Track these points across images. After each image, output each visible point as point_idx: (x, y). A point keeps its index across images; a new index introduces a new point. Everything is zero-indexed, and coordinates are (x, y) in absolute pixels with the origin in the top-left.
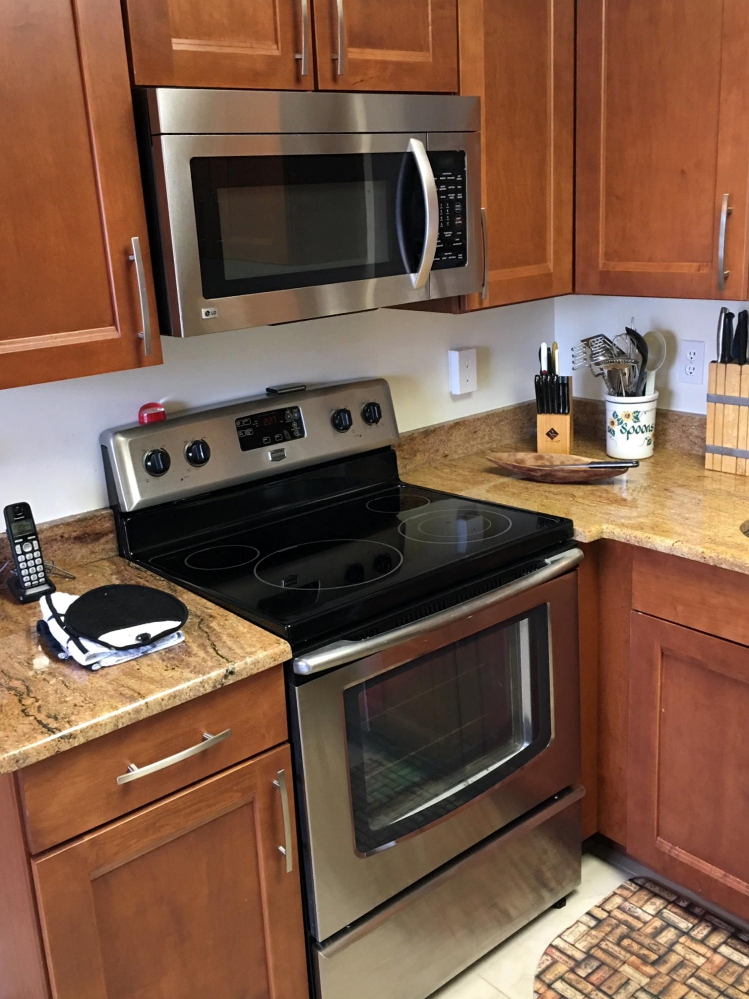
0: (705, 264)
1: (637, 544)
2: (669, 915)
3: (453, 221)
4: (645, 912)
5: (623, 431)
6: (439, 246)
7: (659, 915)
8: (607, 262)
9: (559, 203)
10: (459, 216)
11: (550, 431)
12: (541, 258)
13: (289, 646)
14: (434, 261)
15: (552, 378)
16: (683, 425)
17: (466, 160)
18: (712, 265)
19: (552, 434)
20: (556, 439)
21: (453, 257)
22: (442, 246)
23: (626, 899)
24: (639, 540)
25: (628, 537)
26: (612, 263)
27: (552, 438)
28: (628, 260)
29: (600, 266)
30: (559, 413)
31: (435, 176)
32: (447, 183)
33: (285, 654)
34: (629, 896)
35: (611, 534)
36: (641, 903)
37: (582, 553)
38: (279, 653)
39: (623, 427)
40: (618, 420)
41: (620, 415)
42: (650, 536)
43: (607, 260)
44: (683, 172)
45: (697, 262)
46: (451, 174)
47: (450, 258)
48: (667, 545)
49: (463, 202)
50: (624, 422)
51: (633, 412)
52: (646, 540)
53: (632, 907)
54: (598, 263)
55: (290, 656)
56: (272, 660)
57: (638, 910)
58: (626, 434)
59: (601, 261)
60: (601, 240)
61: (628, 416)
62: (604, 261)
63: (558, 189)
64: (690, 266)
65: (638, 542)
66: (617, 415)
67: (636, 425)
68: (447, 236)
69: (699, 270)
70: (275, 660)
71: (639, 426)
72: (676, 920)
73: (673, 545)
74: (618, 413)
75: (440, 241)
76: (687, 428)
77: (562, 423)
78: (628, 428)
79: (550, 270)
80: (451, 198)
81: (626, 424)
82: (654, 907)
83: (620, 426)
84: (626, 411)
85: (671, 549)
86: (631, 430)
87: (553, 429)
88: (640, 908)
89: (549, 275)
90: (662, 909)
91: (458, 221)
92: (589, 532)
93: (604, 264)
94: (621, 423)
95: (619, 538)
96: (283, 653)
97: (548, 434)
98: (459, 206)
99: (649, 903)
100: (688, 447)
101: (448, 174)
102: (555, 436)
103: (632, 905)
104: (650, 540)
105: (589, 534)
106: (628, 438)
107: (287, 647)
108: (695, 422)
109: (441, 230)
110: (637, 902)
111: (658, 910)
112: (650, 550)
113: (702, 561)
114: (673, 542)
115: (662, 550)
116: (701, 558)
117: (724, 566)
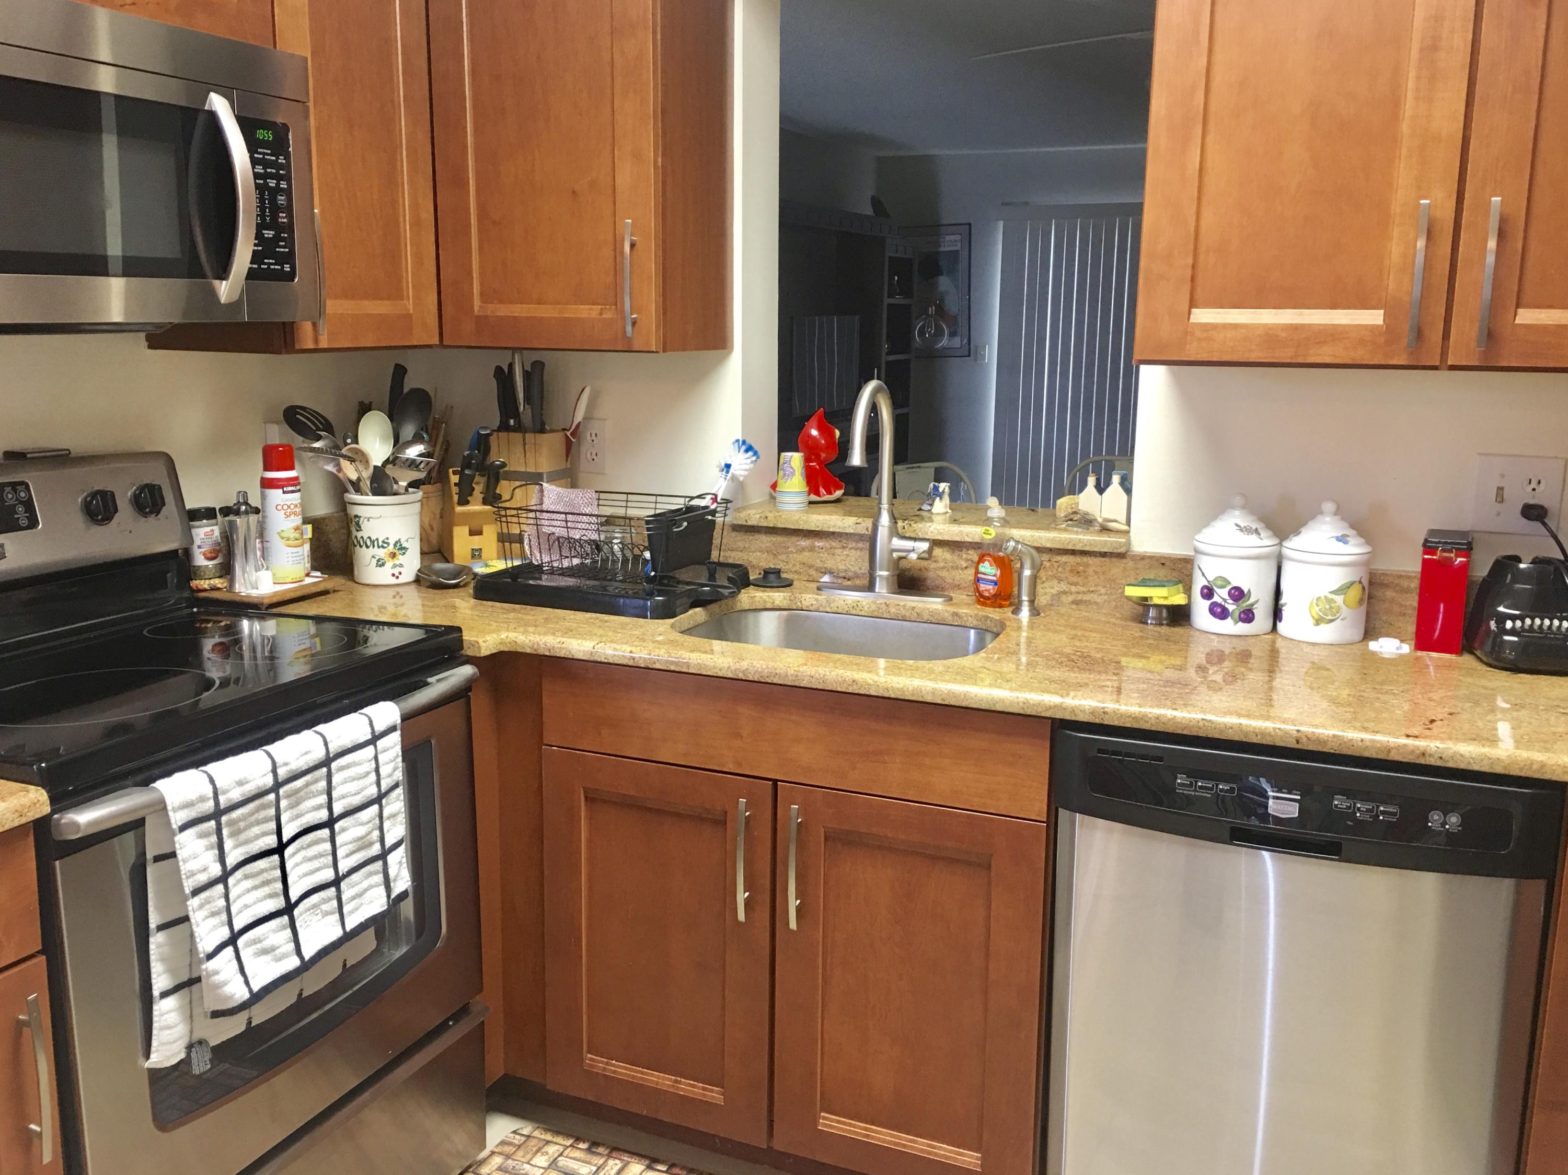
0: (608, 307)
1: (547, 654)
2: (565, 1163)
3: (275, 217)
4: (535, 1166)
6: (256, 248)
7: (553, 1165)
8: (485, 305)
9: (417, 223)
10: (283, 212)
12: (397, 294)
13: (45, 794)
14: (250, 268)
17: (290, 137)
18: (616, 309)
21: (276, 267)
22: (260, 248)
23: (508, 1157)
24: (550, 648)
25: (535, 647)
26: (490, 306)
28: (511, 302)
29: (476, 308)
31: (249, 151)
32: (266, 164)
33: (38, 805)
34: (512, 1152)
35: (514, 644)
36: (529, 1156)
37: (476, 670)
38: (28, 804)
42: (563, 640)
43: (482, 302)
44: (574, 192)
45: (599, 304)
46: (269, 152)
47: (272, 267)
48: (586, 649)
49: (288, 193)
52: (559, 646)
53: (517, 1164)
54: (472, 307)
55: (47, 809)
56: (17, 815)
57: (527, 1166)
59: (477, 303)
60: (474, 275)
62: (479, 304)
63: (415, 206)
64: (591, 309)
65: (549, 650)
68: (266, 236)
69: (601, 314)
70: (21, 816)
72: (576, 1167)
73: (594, 648)
75: (257, 242)
79: (408, 310)
80: (270, 184)
82: (546, 1157)
85: (592, 653)
88: (528, 1163)
89: (408, 317)
90: (556, 1159)
91: (283, 218)
92: (484, 642)
93: (480, 307)
95: (523, 648)
96: (35, 804)
98: (283, 198)
99: (539, 1154)
101: (265, 151)
103: (516, 1162)
104: (563, 646)
105: (484, 644)
107: (42, 794)
109: (260, 228)
110: (523, 1157)
111: (552, 1159)
112: (563, 658)
113: (631, 663)
114: (593, 643)
115: (581, 656)
116: (629, 659)
117: (657, 666)
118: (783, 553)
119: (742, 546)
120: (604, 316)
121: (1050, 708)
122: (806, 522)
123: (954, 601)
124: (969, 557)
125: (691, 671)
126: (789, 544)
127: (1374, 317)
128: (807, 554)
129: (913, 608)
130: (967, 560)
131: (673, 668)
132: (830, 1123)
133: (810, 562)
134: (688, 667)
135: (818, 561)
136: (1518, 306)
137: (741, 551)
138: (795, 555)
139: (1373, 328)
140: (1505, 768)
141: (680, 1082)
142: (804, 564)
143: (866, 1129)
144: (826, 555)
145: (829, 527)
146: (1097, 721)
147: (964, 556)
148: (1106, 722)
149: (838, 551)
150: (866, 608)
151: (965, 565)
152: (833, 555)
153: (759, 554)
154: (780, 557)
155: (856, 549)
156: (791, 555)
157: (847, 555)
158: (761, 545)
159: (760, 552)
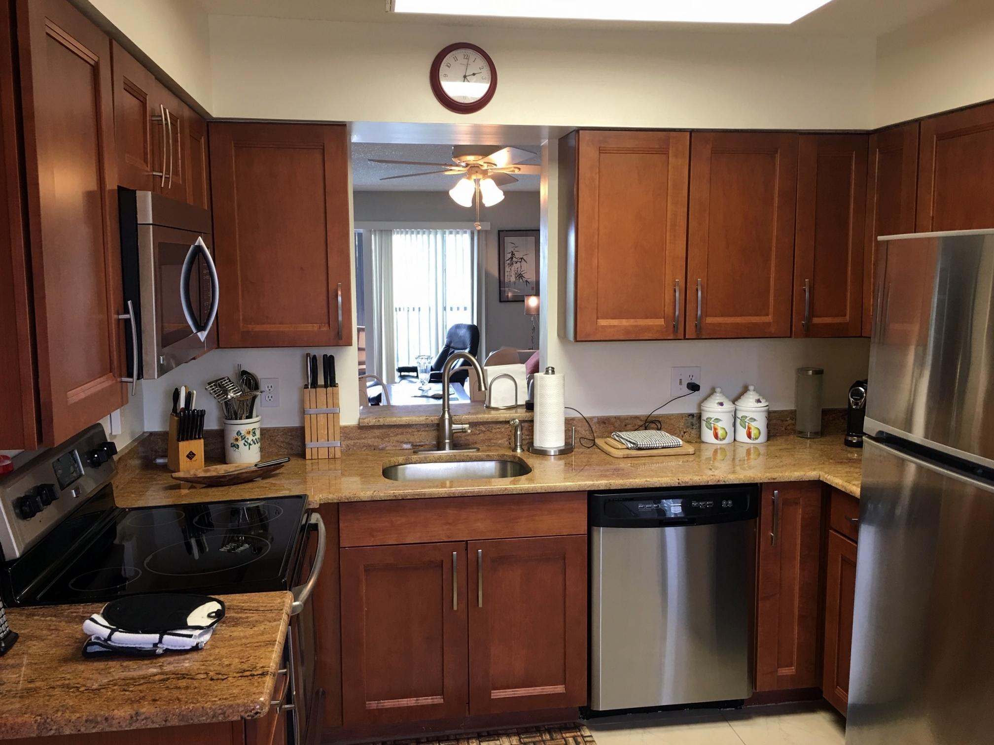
1: (346, 501)
5: (246, 444)
8: (247, 325)
11: (189, 454)
15: (189, 412)
16: (270, 436)
19: (191, 456)
20: (194, 459)
25: (340, 499)
26: (250, 326)
27: (191, 459)
29: (241, 327)
30: (195, 439)
39: (245, 441)
40: (242, 437)
41: (243, 433)
50: (246, 438)
51: (252, 429)
52: (353, 496)
54: (239, 327)
58: (248, 446)
59: (241, 325)
61: (249, 433)
64: (313, 326)
65: (348, 499)
66: (241, 434)
67: (254, 438)
69: (320, 328)
71: (256, 439)
73: (373, 494)
74: (241, 432)
76: (274, 437)
77: (198, 446)
78: (249, 442)
81: (248, 438)
83: (243, 441)
84: (247, 429)
85: (372, 497)
86: (252, 443)
87: (191, 452)
93: (244, 326)
94: (244, 439)
95: (332, 500)
97: (188, 456)
100: (276, 451)
102: (193, 457)
106: (249, 449)
108: (281, 432)
112: (356, 502)
113: (394, 498)
114: (372, 492)
115: (366, 499)
116: (393, 497)
117: (409, 497)
118: (386, 437)
119: (364, 436)
120: (322, 329)
121: (589, 486)
122: (400, 421)
123: (481, 450)
124: (480, 429)
125: (426, 497)
126: (390, 433)
127: (661, 322)
128: (400, 436)
129: (468, 455)
130: (479, 430)
131: (416, 497)
132: (497, 694)
133: (401, 440)
134: (425, 495)
135: (405, 439)
136: (706, 316)
137: (364, 439)
138: (393, 438)
139: (661, 326)
140: (743, 481)
141: (419, 700)
142: (398, 441)
143: (513, 691)
144: (409, 436)
145: (412, 422)
146: (608, 488)
147: (478, 429)
148: (611, 488)
149: (416, 433)
150: (444, 459)
151: (478, 433)
152: (413, 435)
153: (373, 439)
154: (385, 440)
155: (425, 431)
156: (391, 438)
157: (420, 435)
158: (374, 435)
159: (374, 438)
